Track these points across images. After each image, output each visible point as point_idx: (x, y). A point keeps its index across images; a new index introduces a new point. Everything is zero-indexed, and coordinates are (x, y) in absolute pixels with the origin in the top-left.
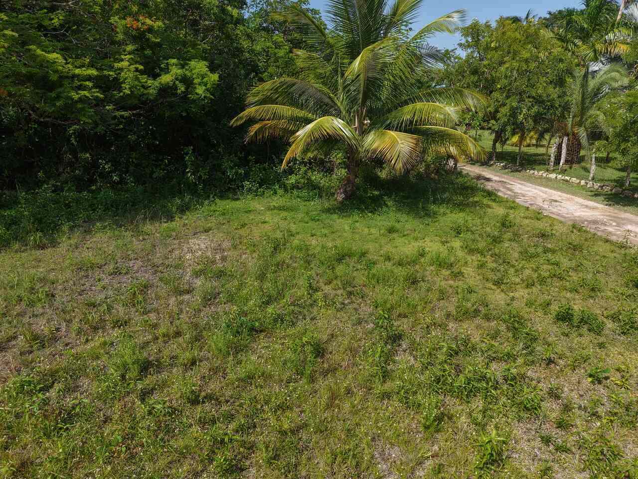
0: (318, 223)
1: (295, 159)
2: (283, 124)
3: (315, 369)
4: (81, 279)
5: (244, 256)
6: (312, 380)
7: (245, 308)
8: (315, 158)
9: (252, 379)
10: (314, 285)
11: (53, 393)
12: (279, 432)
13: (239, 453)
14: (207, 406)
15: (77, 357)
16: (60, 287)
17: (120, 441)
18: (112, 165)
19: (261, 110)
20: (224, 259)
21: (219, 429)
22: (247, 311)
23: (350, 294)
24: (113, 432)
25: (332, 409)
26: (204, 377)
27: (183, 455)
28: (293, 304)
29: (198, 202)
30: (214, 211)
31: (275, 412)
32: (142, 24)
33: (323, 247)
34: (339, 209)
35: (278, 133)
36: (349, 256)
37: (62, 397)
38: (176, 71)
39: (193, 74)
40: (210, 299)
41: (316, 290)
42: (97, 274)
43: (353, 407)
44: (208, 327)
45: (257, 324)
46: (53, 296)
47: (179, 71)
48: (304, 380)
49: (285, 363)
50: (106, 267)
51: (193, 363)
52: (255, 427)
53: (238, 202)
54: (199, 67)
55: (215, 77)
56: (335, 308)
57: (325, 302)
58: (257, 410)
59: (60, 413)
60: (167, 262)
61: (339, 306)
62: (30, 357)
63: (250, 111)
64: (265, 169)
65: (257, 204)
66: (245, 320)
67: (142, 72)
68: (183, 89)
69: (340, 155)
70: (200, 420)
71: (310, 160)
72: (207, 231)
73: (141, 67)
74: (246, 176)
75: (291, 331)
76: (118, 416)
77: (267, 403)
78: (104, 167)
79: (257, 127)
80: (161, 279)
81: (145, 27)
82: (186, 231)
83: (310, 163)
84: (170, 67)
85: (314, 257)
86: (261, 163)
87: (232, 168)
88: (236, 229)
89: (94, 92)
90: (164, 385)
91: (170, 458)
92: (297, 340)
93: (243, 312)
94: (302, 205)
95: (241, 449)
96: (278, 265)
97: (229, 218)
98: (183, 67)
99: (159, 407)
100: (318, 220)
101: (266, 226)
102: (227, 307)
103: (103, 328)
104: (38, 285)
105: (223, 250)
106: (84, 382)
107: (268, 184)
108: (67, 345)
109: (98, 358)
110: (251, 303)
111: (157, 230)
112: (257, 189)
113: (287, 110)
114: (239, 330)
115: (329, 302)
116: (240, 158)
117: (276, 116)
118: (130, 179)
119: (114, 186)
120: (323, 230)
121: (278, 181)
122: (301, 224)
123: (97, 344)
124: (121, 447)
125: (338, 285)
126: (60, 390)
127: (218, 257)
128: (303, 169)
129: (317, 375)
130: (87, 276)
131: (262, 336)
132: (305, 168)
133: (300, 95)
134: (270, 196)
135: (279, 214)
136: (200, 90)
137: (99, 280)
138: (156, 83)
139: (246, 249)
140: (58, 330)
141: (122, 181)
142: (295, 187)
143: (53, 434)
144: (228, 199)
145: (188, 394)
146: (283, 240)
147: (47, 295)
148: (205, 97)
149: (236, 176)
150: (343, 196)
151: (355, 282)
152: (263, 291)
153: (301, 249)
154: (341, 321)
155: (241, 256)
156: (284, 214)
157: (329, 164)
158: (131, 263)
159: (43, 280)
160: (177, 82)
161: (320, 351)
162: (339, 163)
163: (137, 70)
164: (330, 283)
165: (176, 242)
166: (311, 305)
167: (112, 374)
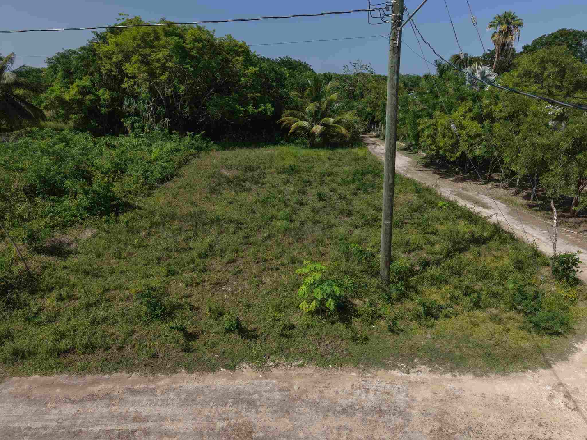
2: (290, 122)
19: (286, 118)
39: (267, 108)
47: (263, 107)
55: (273, 109)
63: (283, 119)
68: (264, 112)
74: (281, 140)
79: (284, 123)
81: (256, 96)
89: (243, 114)
113: (292, 119)
116: (280, 133)
138: (257, 111)
148: (270, 114)
149: (278, 139)
163: (253, 108)
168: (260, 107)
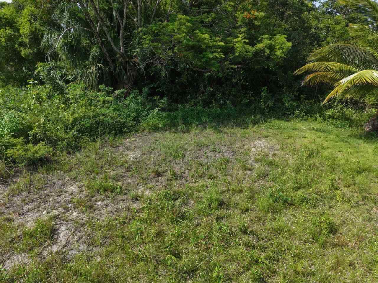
0: (345, 144)
1: (335, 99)
2: (331, 74)
3: (327, 240)
4: (198, 150)
5: (287, 156)
6: (323, 246)
7: (283, 188)
8: (351, 99)
9: (281, 231)
10: (336, 185)
11: (177, 203)
12: (294, 271)
13: (266, 272)
14: (251, 238)
15: (190, 188)
16: (188, 153)
17: (203, 238)
18: (222, 95)
19: (317, 65)
20: (274, 155)
21: (256, 253)
22: (284, 189)
23: (365, 198)
24: (201, 232)
25: (336, 271)
26: (252, 220)
27: (233, 259)
28: (317, 193)
29: (264, 119)
30: (273, 126)
31: (293, 257)
32: (252, 15)
33: (347, 161)
34: (365, 136)
35: (326, 80)
36: (369, 172)
37: (181, 206)
38: (266, 42)
39: (276, 43)
40: (262, 176)
41: (337, 189)
42: (205, 149)
43: (354, 277)
44: (258, 193)
45: (290, 199)
46: (185, 156)
47: (269, 42)
48: (317, 245)
49: (305, 229)
50: (210, 147)
51: (247, 210)
52: (278, 261)
53: (288, 123)
54: (281, 38)
55: (290, 44)
56: (350, 204)
57: (343, 198)
58: (281, 251)
59: (179, 213)
60: (241, 150)
61: (353, 204)
62: (171, 182)
63: (309, 65)
64: (311, 103)
65: (301, 125)
66: (282, 195)
67: (247, 43)
68: (268, 52)
69: (373, 98)
70: (246, 244)
71: (346, 100)
72: (267, 137)
73: (247, 41)
74: (298, 107)
75: (313, 210)
76: (204, 225)
77: (289, 249)
78: (217, 96)
79: (311, 76)
80: (236, 159)
81: (254, 17)
82: (255, 135)
83: (347, 102)
84: (263, 40)
85: (339, 166)
86: (309, 100)
87: (289, 101)
88: (285, 139)
89: (221, 55)
90: (229, 217)
91: (226, 258)
92: (316, 218)
93: (282, 189)
94: (335, 130)
95: (267, 271)
96: (310, 166)
97: (282, 132)
98: (270, 39)
99: (225, 228)
100: (346, 142)
101: (306, 140)
102: (272, 184)
103: (204, 177)
104: (179, 150)
105: (275, 150)
106: (191, 202)
107: (312, 113)
108: (187, 181)
109: (199, 192)
110: (288, 185)
111: (238, 132)
112: (303, 116)
113: (336, 65)
114: (277, 200)
115: (346, 200)
116: (295, 95)
117: (326, 69)
118: (229, 102)
119: (221, 106)
120: (349, 149)
121: (319, 112)
122: (332, 142)
123: (200, 185)
124: (203, 241)
125: (355, 189)
126: (180, 202)
127: (271, 153)
128: (340, 106)
129: (328, 244)
130: (201, 150)
131: (292, 207)
132: (342, 106)
133: (348, 56)
134: (311, 121)
135: (316, 134)
136: (278, 53)
137: (206, 153)
138: (254, 49)
139: (289, 152)
140: (184, 173)
141: (225, 103)
142: (332, 117)
143: (174, 222)
144: (283, 120)
145: (242, 227)
146: (316, 150)
147: (182, 155)
148: (281, 57)
149: (291, 107)
150: (370, 127)
151: (370, 190)
152: (297, 180)
153: (329, 159)
154: (354, 215)
155: (285, 155)
156: (320, 134)
157: (362, 105)
158: (222, 147)
159: (182, 148)
160: (266, 48)
161: (333, 230)
162: (371, 105)
163: (245, 42)
164: (349, 186)
165: (248, 140)
166: (331, 198)
167: (205, 202)
168: (261, 42)
